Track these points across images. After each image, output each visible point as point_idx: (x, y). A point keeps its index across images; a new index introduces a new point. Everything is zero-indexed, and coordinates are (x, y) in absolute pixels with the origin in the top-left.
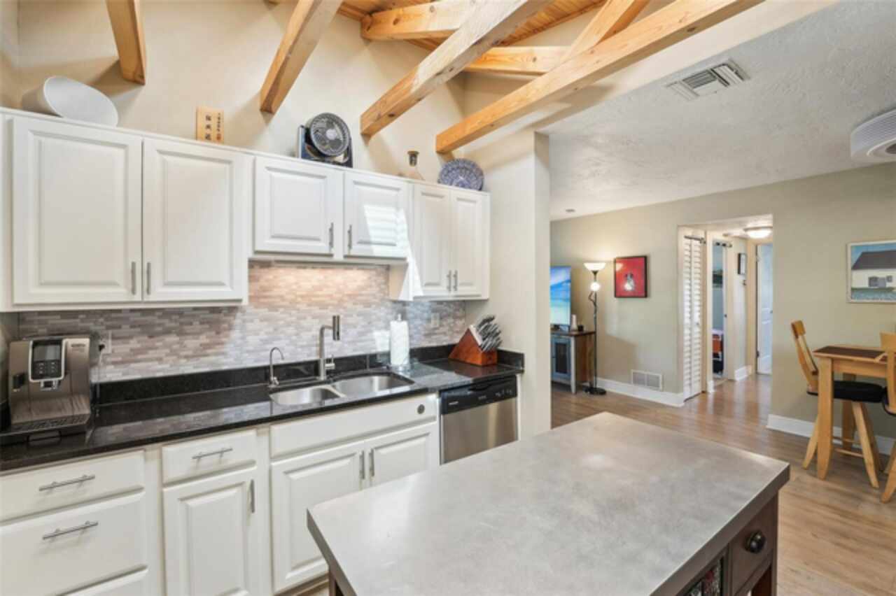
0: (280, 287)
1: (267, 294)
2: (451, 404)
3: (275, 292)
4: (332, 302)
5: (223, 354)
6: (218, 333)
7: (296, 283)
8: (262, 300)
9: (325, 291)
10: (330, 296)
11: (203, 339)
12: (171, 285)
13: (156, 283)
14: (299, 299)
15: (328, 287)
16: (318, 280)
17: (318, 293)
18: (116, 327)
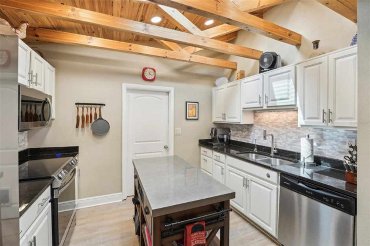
0: (263, 119)
2: (285, 182)
5: (249, 138)
6: (249, 132)
7: (269, 118)
9: (279, 121)
10: (281, 123)
11: (246, 133)
12: (229, 118)
13: (227, 117)
14: (269, 124)
15: (280, 119)
16: (276, 116)
17: (276, 121)
18: (233, 128)
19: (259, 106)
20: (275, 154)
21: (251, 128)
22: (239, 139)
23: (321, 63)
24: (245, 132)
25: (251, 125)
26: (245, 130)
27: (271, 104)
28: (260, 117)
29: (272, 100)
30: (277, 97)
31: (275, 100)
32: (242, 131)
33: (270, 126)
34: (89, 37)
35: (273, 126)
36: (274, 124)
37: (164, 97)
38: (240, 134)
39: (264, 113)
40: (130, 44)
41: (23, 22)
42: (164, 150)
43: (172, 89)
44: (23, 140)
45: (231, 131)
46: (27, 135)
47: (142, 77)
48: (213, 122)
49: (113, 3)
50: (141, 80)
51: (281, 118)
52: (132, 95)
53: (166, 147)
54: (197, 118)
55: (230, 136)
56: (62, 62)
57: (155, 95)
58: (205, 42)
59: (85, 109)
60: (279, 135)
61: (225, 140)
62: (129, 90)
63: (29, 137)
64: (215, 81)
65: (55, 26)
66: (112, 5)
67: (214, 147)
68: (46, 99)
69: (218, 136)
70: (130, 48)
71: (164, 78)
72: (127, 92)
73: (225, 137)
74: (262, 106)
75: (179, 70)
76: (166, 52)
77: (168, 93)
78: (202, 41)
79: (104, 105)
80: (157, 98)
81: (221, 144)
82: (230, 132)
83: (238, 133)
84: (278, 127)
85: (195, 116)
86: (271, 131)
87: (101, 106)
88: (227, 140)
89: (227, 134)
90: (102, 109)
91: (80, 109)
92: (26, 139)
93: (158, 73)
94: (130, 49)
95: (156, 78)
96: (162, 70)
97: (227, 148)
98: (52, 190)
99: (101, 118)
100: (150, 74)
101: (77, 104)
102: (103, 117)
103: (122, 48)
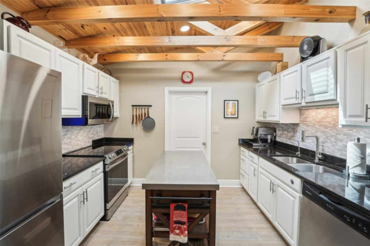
0: (310, 117)
1: (306, 120)
2: (306, 191)
3: (309, 119)
4: (329, 125)
5: (294, 140)
6: (294, 133)
7: (316, 116)
8: (305, 122)
9: (328, 120)
10: (329, 122)
11: (291, 134)
12: (269, 116)
13: (267, 115)
14: (316, 123)
15: (328, 117)
16: (324, 114)
17: (324, 120)
18: (279, 127)
19: (297, 102)
20: (319, 159)
21: (297, 128)
22: (285, 140)
23: (366, 42)
24: (290, 132)
25: (297, 125)
26: (290, 130)
27: (309, 99)
28: (307, 115)
29: (310, 95)
30: (315, 91)
31: (313, 95)
32: (288, 131)
33: (317, 127)
34: (136, 54)
35: (320, 126)
36: (322, 123)
37: (203, 97)
38: (285, 134)
39: (311, 110)
40: (166, 54)
41: (95, 53)
42: (203, 146)
43: (209, 90)
44: (101, 132)
45: (277, 131)
46: (103, 128)
47: (181, 81)
48: (256, 121)
49: (145, 26)
50: (181, 83)
51: (330, 116)
52: (174, 97)
53: (204, 144)
54: (236, 116)
55: (275, 137)
56: (123, 75)
57: (194, 96)
58: (229, 40)
59: (138, 110)
60: (326, 137)
61: (269, 141)
62: (171, 92)
63: (104, 130)
64: (257, 76)
65: (115, 51)
66: (146, 27)
67: (253, 147)
68: (109, 103)
69: (259, 136)
70: (167, 57)
71: (202, 79)
72: (169, 94)
73: (269, 137)
74: (300, 102)
75: (217, 70)
76: (198, 56)
77: (206, 92)
78: (225, 40)
79: (151, 106)
80: (197, 98)
81: (263, 144)
82: (275, 132)
83: (284, 133)
84: (326, 127)
85: (235, 115)
86: (318, 132)
87: (149, 107)
88: (271, 140)
89: (272, 135)
90: (150, 110)
91: (135, 110)
92: (103, 131)
93: (195, 75)
94: (167, 59)
95: (194, 80)
96: (199, 71)
97: (271, 150)
98: (105, 165)
99: (149, 117)
100: (188, 77)
101: (133, 106)
102: (151, 116)
103: (160, 59)
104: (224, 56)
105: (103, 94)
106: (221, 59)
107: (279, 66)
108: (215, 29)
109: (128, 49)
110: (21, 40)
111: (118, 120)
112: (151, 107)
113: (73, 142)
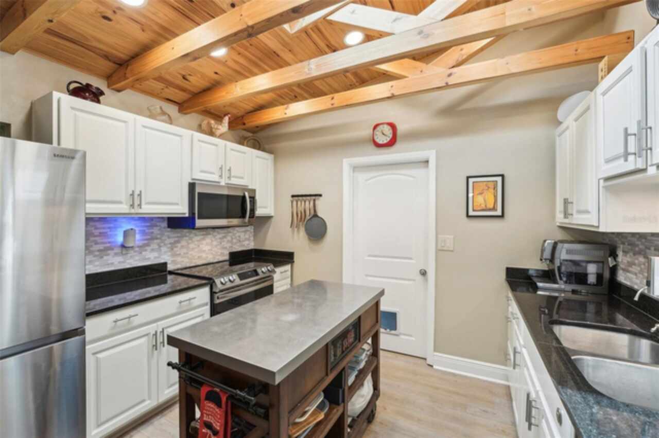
12: (579, 212)
18: (623, 243)
34: (285, 106)
37: (419, 172)
38: (639, 265)
40: (331, 96)
42: (419, 278)
43: (432, 155)
44: (248, 239)
45: (620, 254)
46: (253, 234)
47: (372, 143)
48: (558, 224)
49: (274, 52)
50: (372, 147)
52: (362, 177)
53: (424, 273)
54: (499, 213)
55: (613, 270)
58: (427, 36)
59: (299, 203)
61: (592, 279)
62: (355, 168)
65: (255, 107)
66: (278, 56)
67: (539, 293)
68: (244, 194)
69: (557, 263)
70: (333, 102)
71: (415, 136)
72: (354, 171)
73: (592, 269)
75: (449, 111)
76: (392, 87)
77: (427, 162)
79: (320, 195)
80: (404, 175)
81: (569, 287)
82: (614, 254)
83: (636, 261)
85: (494, 209)
87: (317, 197)
88: (599, 277)
89: (601, 262)
90: (317, 202)
91: (295, 203)
92: (252, 238)
93: (401, 128)
94: (332, 104)
95: (398, 138)
96: (406, 119)
97: (599, 305)
98: (212, 293)
99: (316, 216)
100: (383, 134)
101: (293, 196)
102: (320, 214)
103: (322, 107)
104: (450, 75)
105: (232, 179)
106: (444, 85)
107: (602, 70)
108: (395, 20)
109: (275, 100)
110: (78, 113)
111: (273, 220)
112: (321, 198)
113: (190, 253)
